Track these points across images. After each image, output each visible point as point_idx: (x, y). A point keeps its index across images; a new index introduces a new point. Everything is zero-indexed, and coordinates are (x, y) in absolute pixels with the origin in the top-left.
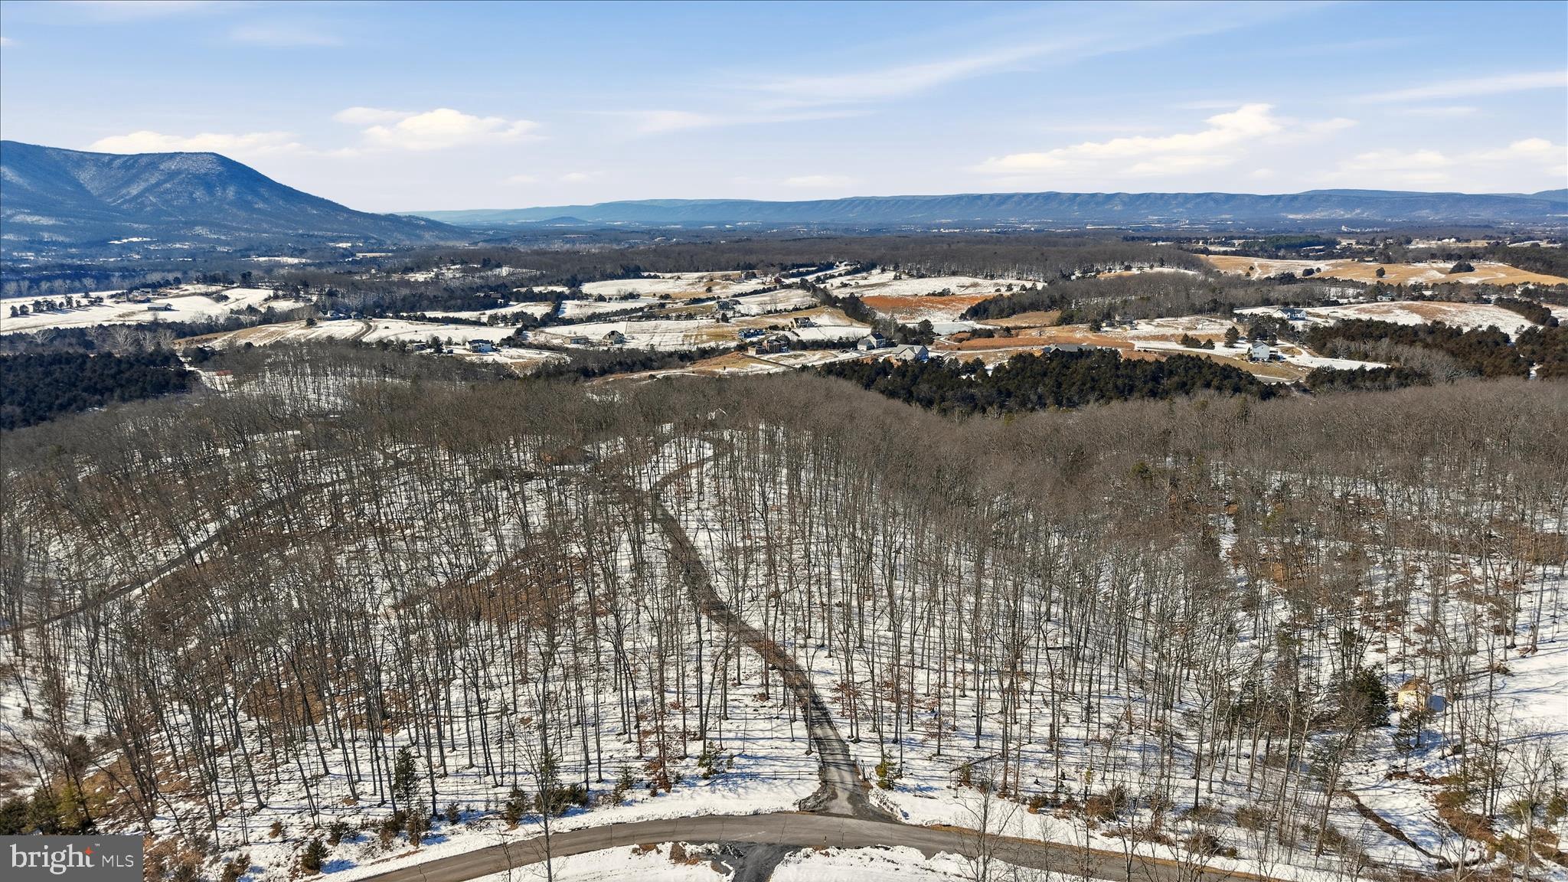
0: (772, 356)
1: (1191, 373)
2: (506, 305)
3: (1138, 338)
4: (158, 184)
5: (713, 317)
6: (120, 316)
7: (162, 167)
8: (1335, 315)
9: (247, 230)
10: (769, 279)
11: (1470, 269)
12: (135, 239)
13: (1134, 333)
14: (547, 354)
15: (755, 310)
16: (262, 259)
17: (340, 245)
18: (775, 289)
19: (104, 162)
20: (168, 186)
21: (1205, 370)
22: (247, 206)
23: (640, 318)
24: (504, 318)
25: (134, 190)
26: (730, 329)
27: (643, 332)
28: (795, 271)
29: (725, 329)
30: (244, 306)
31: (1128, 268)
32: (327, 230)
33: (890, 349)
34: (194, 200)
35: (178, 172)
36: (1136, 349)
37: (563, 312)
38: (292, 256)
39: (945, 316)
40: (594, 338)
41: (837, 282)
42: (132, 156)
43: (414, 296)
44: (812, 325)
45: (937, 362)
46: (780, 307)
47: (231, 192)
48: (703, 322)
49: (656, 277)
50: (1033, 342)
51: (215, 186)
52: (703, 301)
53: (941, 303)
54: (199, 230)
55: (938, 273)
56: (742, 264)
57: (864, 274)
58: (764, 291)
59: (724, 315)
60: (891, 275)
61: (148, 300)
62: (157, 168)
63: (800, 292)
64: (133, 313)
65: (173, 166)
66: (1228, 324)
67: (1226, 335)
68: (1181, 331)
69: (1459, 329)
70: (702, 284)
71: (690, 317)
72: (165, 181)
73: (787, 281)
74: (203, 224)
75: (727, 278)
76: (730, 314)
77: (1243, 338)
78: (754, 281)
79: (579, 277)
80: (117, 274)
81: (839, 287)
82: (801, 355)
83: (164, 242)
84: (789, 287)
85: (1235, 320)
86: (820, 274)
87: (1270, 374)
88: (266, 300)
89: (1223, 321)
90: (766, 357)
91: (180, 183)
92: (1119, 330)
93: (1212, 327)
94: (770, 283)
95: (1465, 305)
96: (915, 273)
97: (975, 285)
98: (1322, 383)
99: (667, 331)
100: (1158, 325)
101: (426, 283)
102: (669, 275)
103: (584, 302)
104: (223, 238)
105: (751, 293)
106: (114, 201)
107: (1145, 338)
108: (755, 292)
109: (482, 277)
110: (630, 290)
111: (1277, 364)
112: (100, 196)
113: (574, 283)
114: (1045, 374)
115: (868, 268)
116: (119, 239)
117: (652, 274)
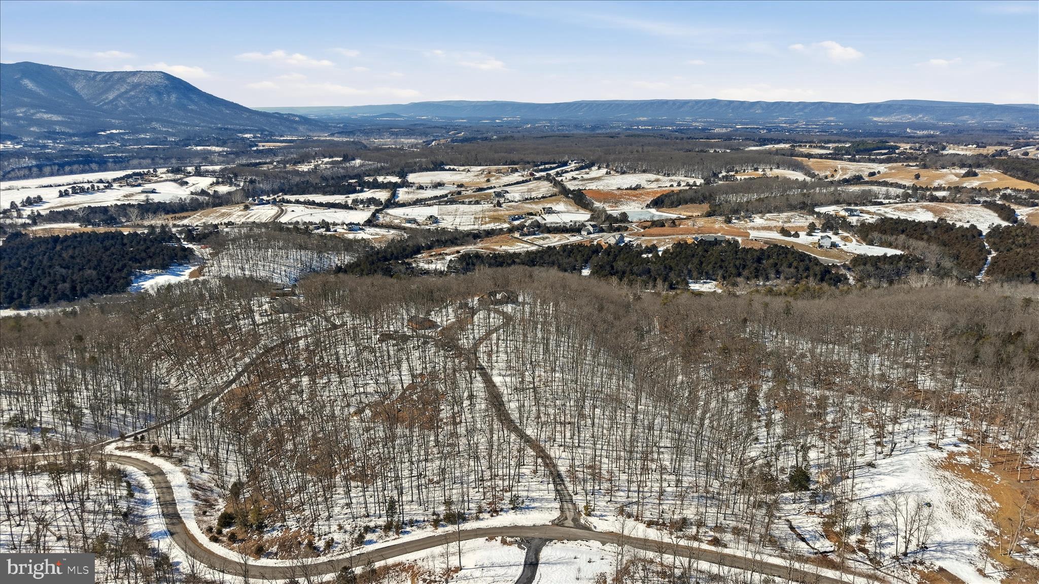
0: (530, 237)
1: (780, 257)
2: (362, 191)
3: (753, 228)
4: (126, 92)
5: (492, 203)
6: (124, 196)
7: (128, 81)
8: (879, 212)
9: (185, 125)
10: (526, 173)
11: (975, 175)
12: (114, 131)
13: (751, 224)
14: (392, 231)
15: (518, 198)
16: (199, 148)
17: (246, 136)
18: (530, 180)
19: (90, 77)
20: (133, 93)
21: (789, 256)
22: (184, 108)
23: (446, 203)
24: (362, 202)
25: (111, 96)
26: (502, 213)
27: (449, 214)
28: (542, 167)
29: (500, 213)
30: (199, 190)
31: (756, 169)
32: (236, 124)
33: (601, 234)
34: (149, 103)
35: (139, 85)
36: (750, 238)
37: (398, 197)
38: (217, 146)
39: (637, 205)
40: (420, 219)
41: (569, 176)
42: (109, 73)
43: (303, 182)
44: (554, 212)
45: (628, 246)
46: (534, 195)
47: (173, 97)
48: (486, 206)
49: (454, 170)
50: (688, 232)
51: (163, 94)
52: (485, 189)
53: (634, 196)
54: (154, 124)
55: (633, 170)
56: (508, 161)
57: (587, 170)
58: (523, 182)
59: (498, 201)
60: (604, 171)
61: (139, 185)
62: (124, 81)
63: (546, 183)
64: (132, 195)
65: (136, 80)
66: (811, 219)
67: (809, 226)
68: (780, 224)
69: (954, 225)
70: (483, 176)
71: (477, 203)
72: (130, 90)
73: (538, 175)
74: (157, 121)
75: (499, 171)
76: (502, 200)
77: (819, 229)
78: (517, 174)
79: (406, 170)
80: (111, 160)
81: (570, 180)
82: (547, 238)
83: (133, 133)
84: (539, 179)
85: (815, 216)
86: (558, 169)
87: (830, 257)
88: (211, 185)
89: (808, 217)
90: (526, 239)
91: (141, 92)
92: (743, 222)
93: (801, 221)
94: (527, 176)
95: (963, 205)
96: (619, 169)
97: (657, 180)
98: (859, 265)
99: (464, 213)
100: (768, 219)
101: (309, 172)
102: (462, 168)
103: (410, 190)
104: (170, 130)
105: (515, 184)
106: (98, 103)
107: (758, 229)
108: (518, 183)
109: (343, 168)
110: (438, 181)
111: (835, 250)
112: (88, 100)
113: (402, 174)
114: (693, 256)
115: (589, 166)
116: (104, 131)
117: (452, 167)
